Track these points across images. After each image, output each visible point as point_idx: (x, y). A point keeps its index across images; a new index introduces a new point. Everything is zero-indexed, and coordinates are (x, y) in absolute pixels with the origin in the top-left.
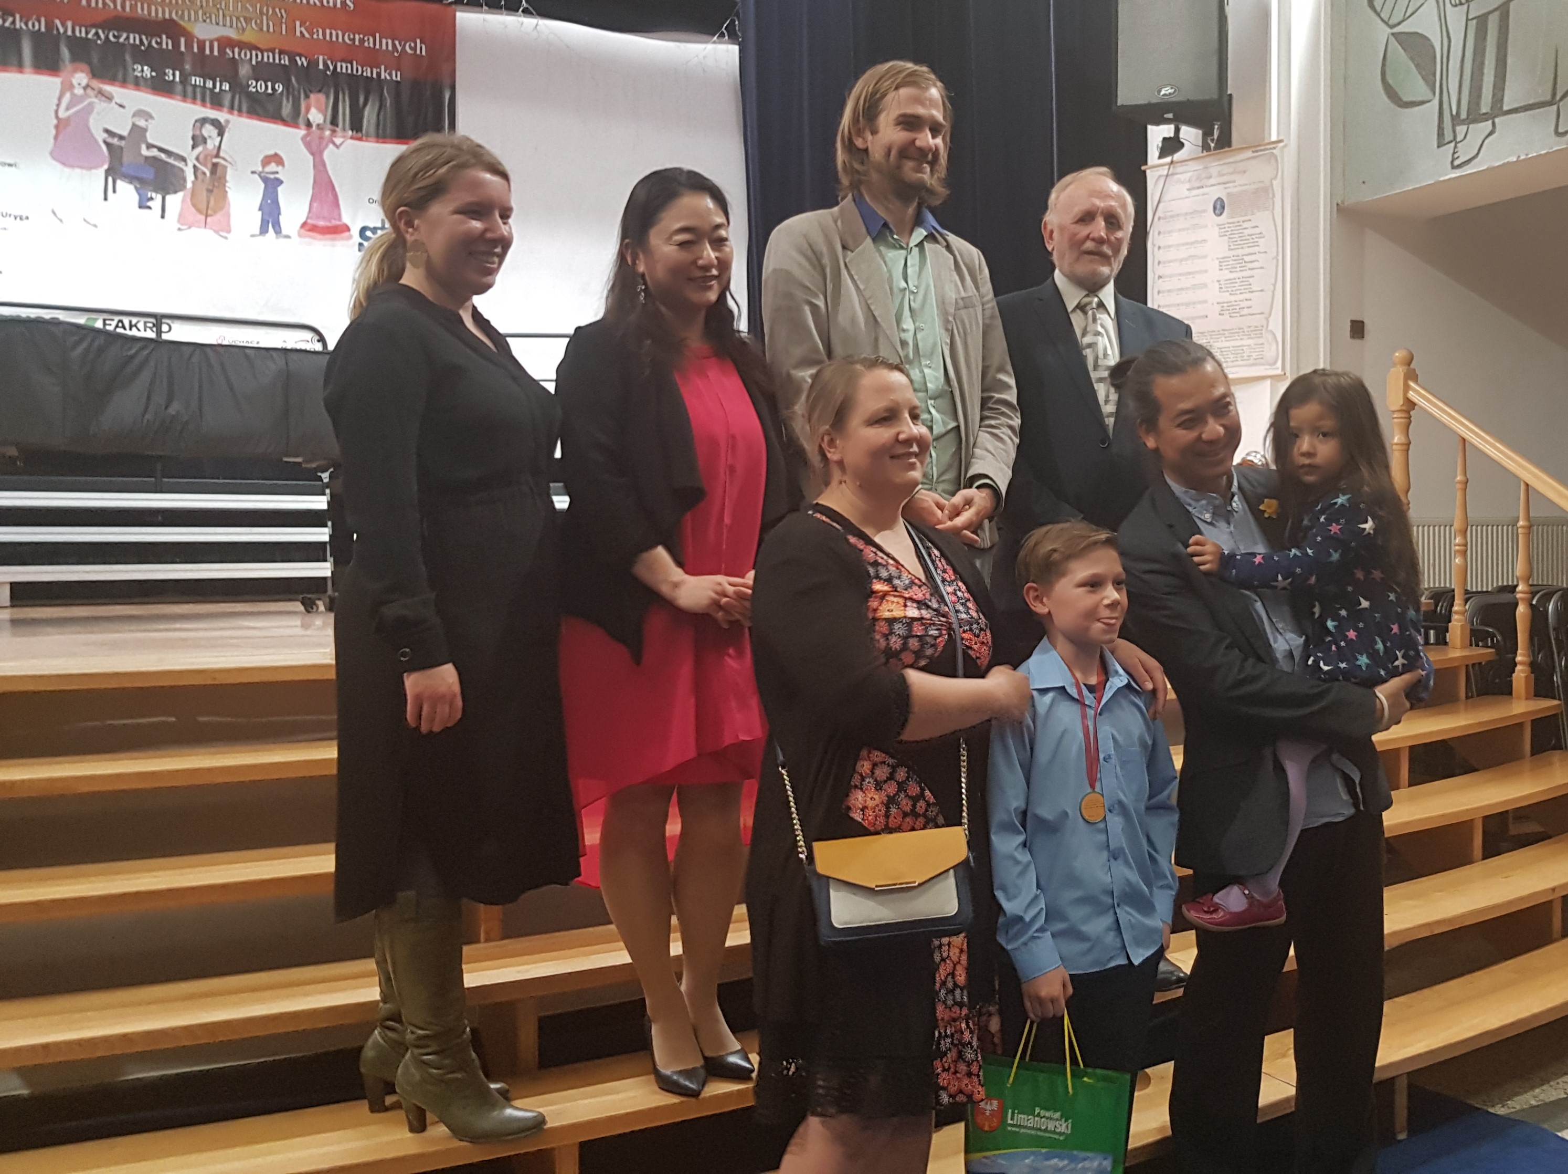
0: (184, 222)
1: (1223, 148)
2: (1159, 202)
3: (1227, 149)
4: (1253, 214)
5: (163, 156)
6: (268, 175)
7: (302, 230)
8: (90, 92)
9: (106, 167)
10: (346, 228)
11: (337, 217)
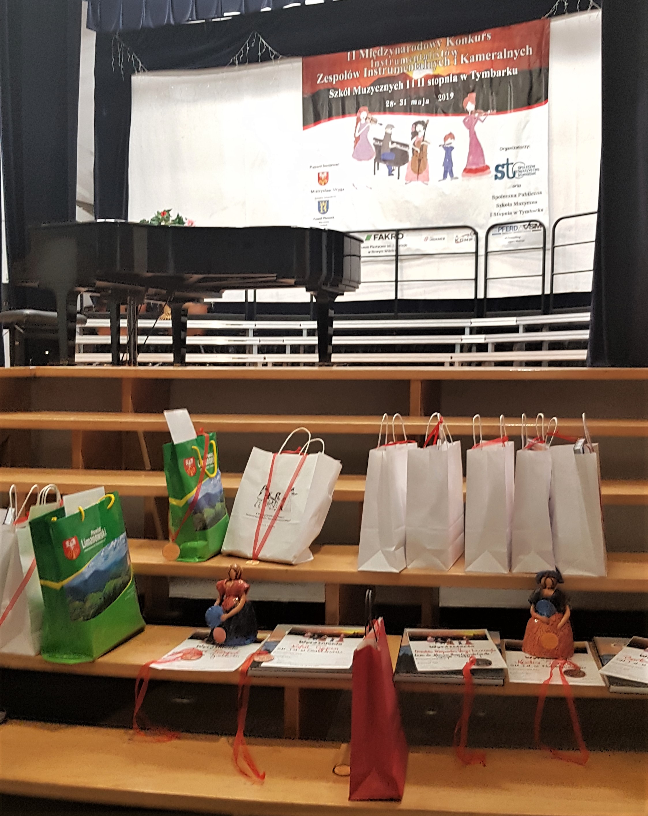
0: (409, 180)
5: (398, 146)
6: (447, 146)
7: (464, 173)
8: (368, 121)
9: (374, 157)
10: (487, 167)
11: (482, 162)
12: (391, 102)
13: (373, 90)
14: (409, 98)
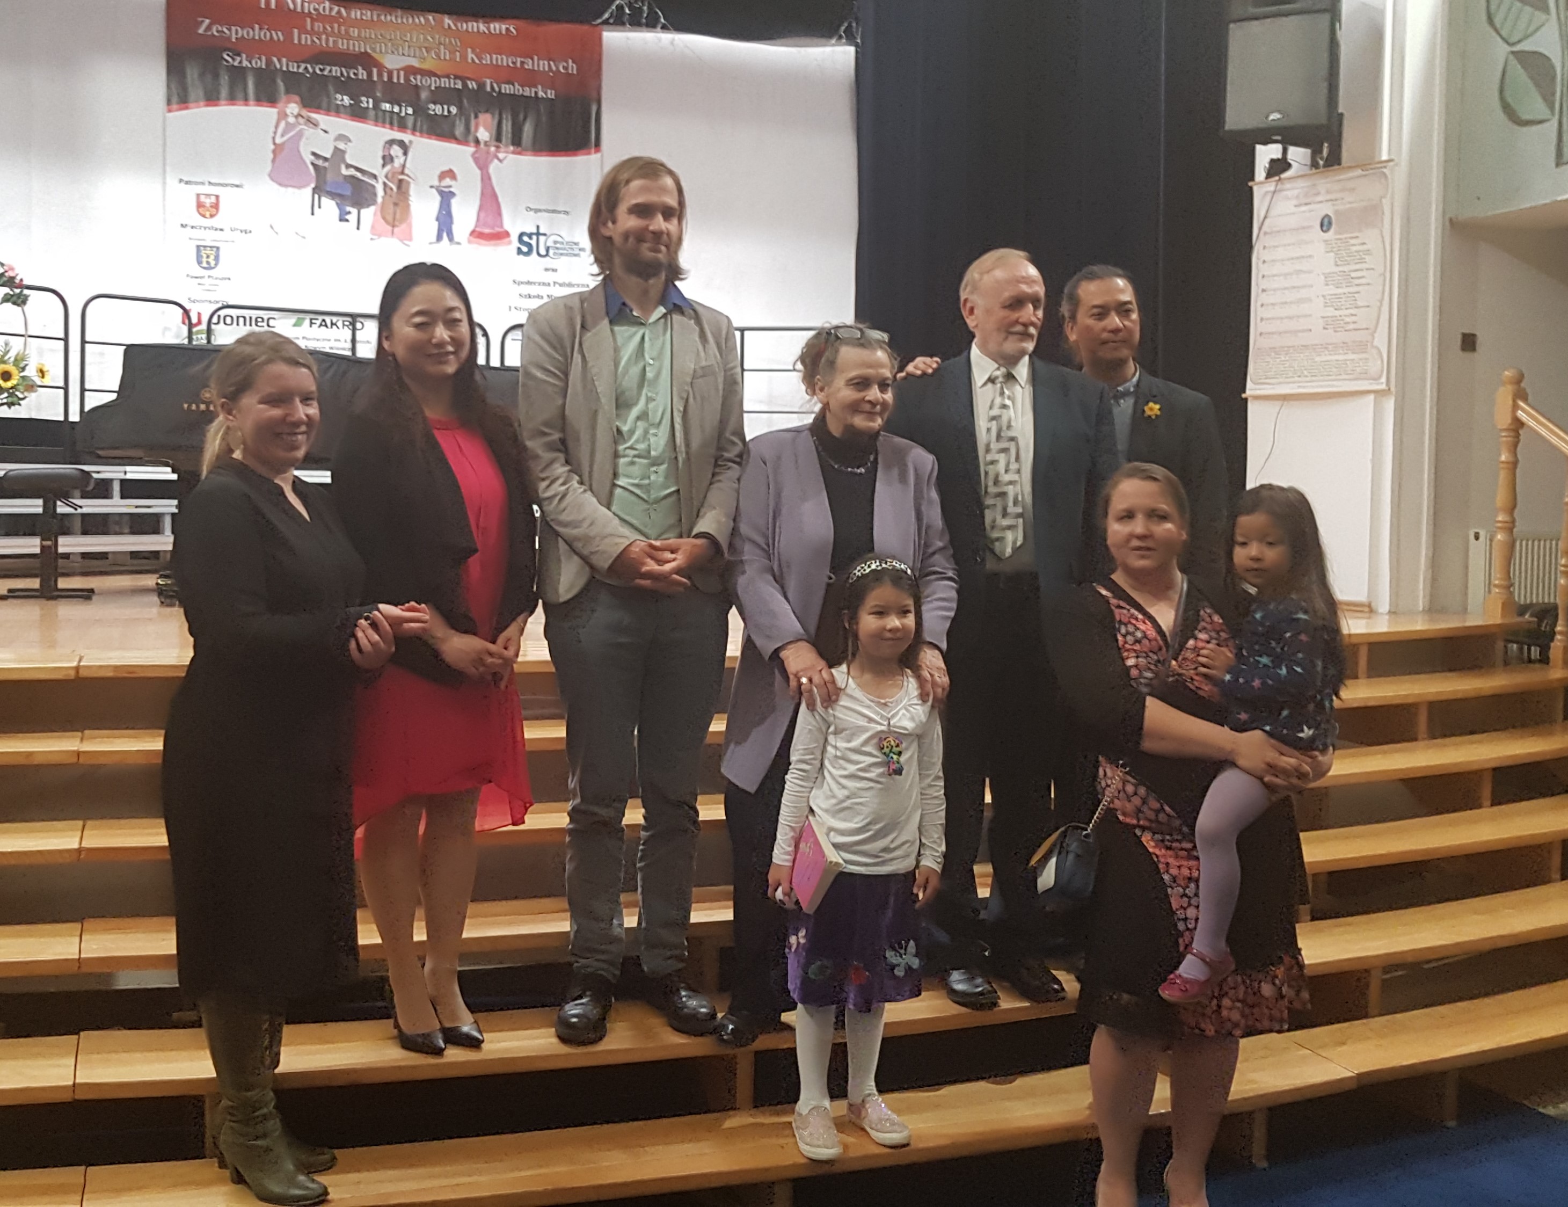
0: (376, 233)
1: (1332, 166)
2: (1265, 217)
3: (1336, 167)
4: (1360, 231)
5: (359, 175)
6: (443, 189)
7: (473, 238)
8: (301, 120)
9: (313, 185)
10: (506, 234)
11: (500, 224)
12: (344, 97)
14: (377, 98)
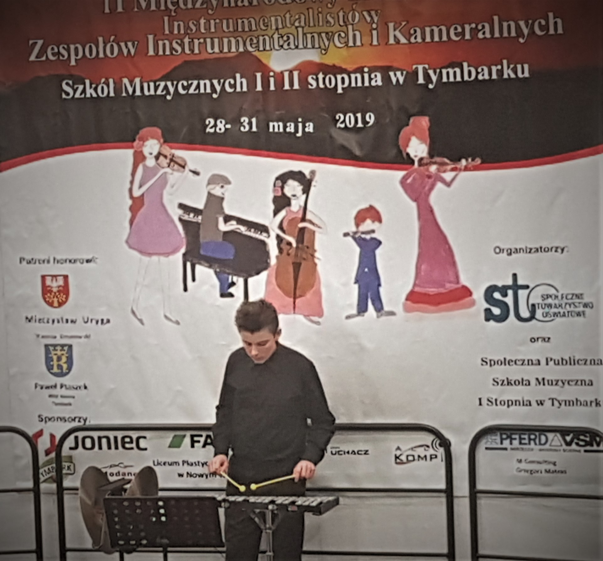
5: (243, 229)
6: (363, 236)
7: (409, 302)
8: (163, 161)
9: (183, 250)
10: (467, 292)
11: (452, 279)
12: (218, 122)
13: (172, 90)
14: (262, 117)
